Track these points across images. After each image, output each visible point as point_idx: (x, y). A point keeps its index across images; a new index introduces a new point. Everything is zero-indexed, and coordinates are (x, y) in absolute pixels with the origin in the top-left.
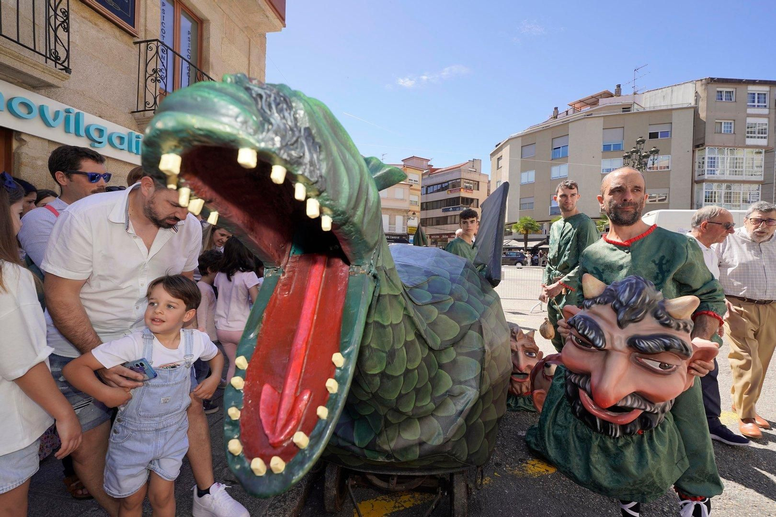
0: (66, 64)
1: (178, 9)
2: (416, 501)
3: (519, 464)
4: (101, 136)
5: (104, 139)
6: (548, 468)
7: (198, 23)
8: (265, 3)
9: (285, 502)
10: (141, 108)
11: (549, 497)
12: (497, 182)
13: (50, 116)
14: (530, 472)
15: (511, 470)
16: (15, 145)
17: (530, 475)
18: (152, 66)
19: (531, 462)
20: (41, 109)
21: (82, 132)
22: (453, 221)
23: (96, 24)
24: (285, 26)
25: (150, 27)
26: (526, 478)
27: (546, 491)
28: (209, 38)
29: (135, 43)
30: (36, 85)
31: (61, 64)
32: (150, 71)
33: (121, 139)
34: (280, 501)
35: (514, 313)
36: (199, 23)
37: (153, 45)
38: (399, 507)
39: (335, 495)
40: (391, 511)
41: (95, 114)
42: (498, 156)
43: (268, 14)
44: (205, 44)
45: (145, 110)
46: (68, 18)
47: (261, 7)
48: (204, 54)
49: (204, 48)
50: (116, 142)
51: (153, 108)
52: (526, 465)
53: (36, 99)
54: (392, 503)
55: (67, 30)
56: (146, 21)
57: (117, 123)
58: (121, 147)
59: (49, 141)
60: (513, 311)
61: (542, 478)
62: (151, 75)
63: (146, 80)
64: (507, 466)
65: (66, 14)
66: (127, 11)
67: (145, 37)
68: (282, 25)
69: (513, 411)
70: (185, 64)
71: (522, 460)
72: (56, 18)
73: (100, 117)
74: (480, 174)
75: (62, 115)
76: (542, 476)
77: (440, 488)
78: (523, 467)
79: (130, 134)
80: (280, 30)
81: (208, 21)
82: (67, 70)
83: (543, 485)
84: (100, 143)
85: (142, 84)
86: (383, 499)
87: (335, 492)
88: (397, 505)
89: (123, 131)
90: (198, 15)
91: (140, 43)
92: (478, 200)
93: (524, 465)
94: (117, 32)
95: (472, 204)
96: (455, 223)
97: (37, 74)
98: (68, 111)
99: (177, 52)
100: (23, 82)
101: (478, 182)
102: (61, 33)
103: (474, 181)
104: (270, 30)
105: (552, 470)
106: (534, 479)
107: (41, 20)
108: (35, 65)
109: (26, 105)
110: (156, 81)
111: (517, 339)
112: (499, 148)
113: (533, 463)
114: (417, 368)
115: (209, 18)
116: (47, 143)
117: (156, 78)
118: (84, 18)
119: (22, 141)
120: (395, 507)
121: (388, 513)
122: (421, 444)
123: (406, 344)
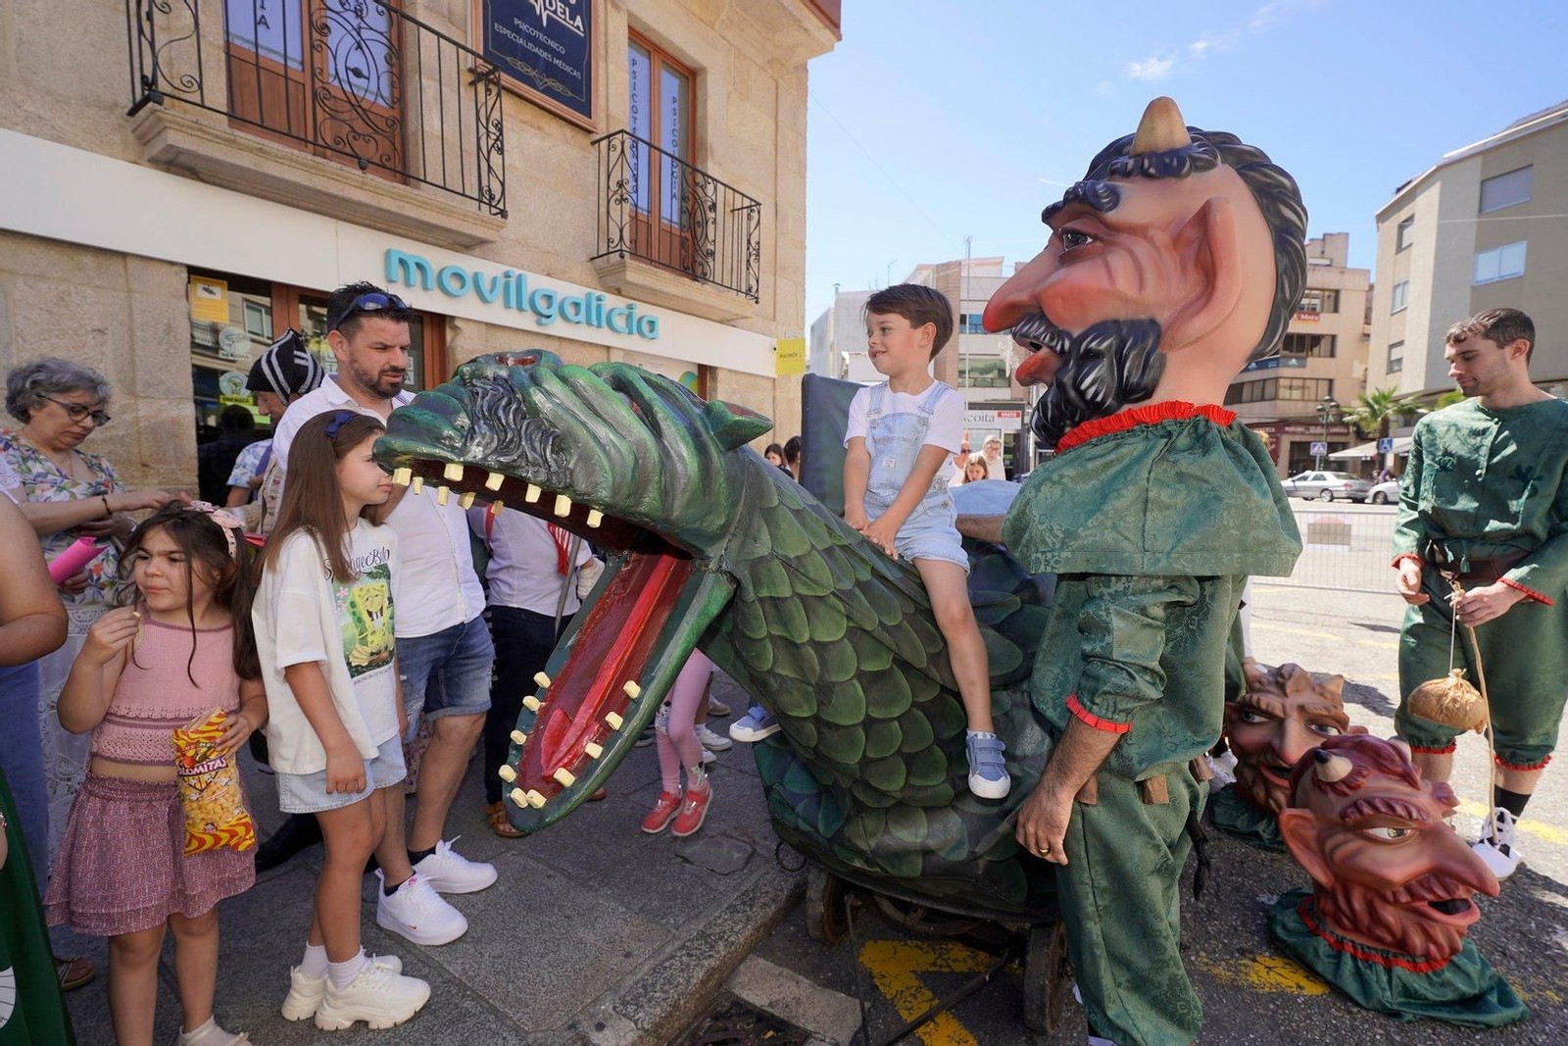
0: (501, 206)
1: (657, 60)
2: (977, 964)
3: (1232, 957)
4: (549, 307)
5: (554, 311)
6: (1304, 982)
7: (688, 79)
8: (802, 5)
9: (751, 906)
10: (604, 250)
11: (1281, 1037)
12: (1396, 287)
13: (485, 286)
14: (1254, 978)
15: (1207, 964)
16: (449, 334)
17: (1252, 985)
18: (615, 177)
19: (1266, 959)
20: (476, 277)
21: (526, 305)
22: (1257, 392)
23: (539, 128)
24: (839, 38)
25: (614, 110)
26: (1237, 986)
27: (1279, 1025)
28: (705, 101)
29: (593, 143)
30: (466, 244)
31: (495, 207)
32: (614, 187)
33: (577, 305)
34: (744, 903)
35: (1374, 628)
36: (690, 76)
37: (616, 141)
38: (941, 966)
39: (822, 913)
40: (924, 969)
41: (541, 272)
42: (1403, 215)
43: (807, 25)
44: (699, 114)
45: (609, 253)
46: (501, 134)
47: (793, 16)
48: (698, 130)
49: (698, 120)
50: (570, 311)
51: (618, 248)
52: (1249, 963)
53: (468, 264)
54: (931, 957)
55: (501, 151)
56: (607, 100)
57: (570, 282)
58: (577, 319)
59: (487, 324)
60: (1373, 623)
61: (1284, 999)
62: (615, 193)
63: (609, 202)
64: (1203, 954)
65: (499, 127)
66: (580, 93)
67: (608, 129)
68: (834, 38)
69: (1266, 849)
70: (666, 161)
71: (1243, 952)
72: (488, 136)
73: (548, 275)
74: (1343, 270)
75: (501, 281)
76: (1282, 994)
77: (1007, 949)
78: (1240, 965)
79: (589, 295)
80: (832, 48)
81: (703, 69)
82: (503, 213)
83: (1274, 1012)
84: (549, 317)
85: (603, 210)
86: (917, 946)
87: (821, 909)
88: (939, 962)
89: (577, 292)
90: (688, 63)
91: (598, 141)
92: (1334, 337)
93: (1245, 961)
94: (568, 131)
95: (1316, 350)
96: (1263, 399)
97: (467, 228)
98: (507, 275)
99: (656, 145)
100: (454, 243)
101: (1337, 292)
102: (495, 158)
103: (1323, 290)
104: (814, 53)
105: (1313, 989)
106: (1257, 994)
107: (470, 145)
108: (464, 216)
109: (458, 276)
110: (622, 200)
111: (1288, 691)
112: (1407, 195)
113: (1270, 963)
114: (898, 719)
115: (705, 63)
116: (484, 327)
117: (622, 196)
118: (525, 123)
119: (455, 328)
120: (934, 964)
121: (919, 969)
122: (926, 852)
123: (860, 675)
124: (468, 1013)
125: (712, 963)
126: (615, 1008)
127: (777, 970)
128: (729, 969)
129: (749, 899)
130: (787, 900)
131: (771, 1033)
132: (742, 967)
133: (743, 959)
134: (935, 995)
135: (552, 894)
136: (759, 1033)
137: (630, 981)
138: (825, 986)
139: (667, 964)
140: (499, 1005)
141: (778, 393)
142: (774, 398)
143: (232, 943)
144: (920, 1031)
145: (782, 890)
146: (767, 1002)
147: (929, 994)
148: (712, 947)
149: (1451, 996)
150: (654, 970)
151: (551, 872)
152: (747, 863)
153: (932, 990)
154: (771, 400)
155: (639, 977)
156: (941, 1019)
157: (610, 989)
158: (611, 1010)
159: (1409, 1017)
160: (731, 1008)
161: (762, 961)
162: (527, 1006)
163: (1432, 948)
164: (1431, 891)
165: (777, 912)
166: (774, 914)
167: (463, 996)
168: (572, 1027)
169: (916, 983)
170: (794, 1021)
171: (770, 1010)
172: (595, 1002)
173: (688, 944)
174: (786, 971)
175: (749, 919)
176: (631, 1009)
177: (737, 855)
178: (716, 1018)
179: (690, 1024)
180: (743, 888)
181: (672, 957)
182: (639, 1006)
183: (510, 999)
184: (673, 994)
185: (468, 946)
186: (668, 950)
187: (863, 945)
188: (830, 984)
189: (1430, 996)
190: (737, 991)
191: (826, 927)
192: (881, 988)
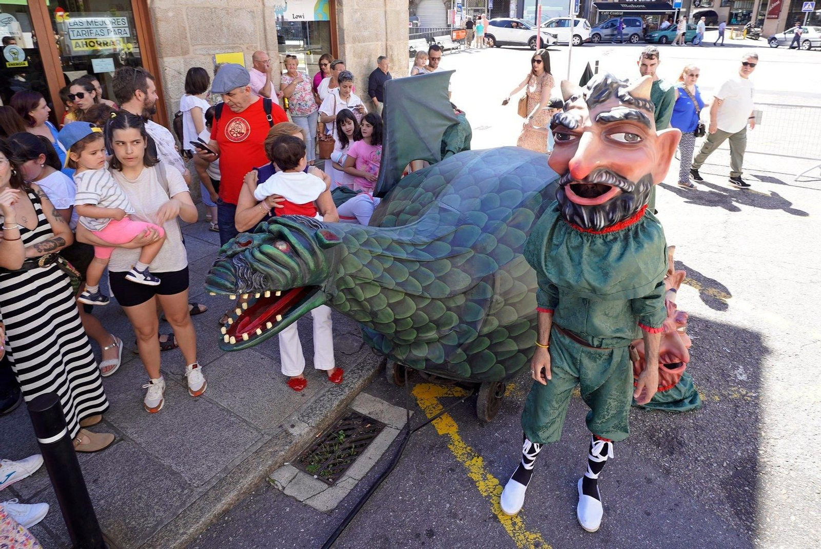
9: (362, 370)
34: (358, 369)
38: (449, 394)
39: (394, 374)
40: (441, 396)
54: (446, 390)
86: (440, 385)
87: (393, 372)
88: (449, 392)
114: (410, 317)
120: (446, 394)
121: (438, 396)
122: (427, 360)
123: (389, 305)
124: (233, 422)
125: (343, 397)
126: (299, 418)
127: (373, 398)
128: (352, 399)
129: (361, 367)
130: (380, 366)
131: (369, 425)
132: (357, 398)
133: (358, 394)
134: (444, 407)
135: (264, 367)
136: (363, 425)
137: (305, 406)
138: (394, 405)
139: (322, 399)
140: (247, 419)
141: (387, 8)
142: (386, 12)
143: (116, 396)
144: (433, 422)
145: (377, 362)
146: (368, 412)
147: (441, 407)
148: (342, 390)
149: (670, 400)
150: (316, 401)
151: (262, 356)
152: (361, 348)
153: (443, 405)
154: (383, 14)
155: (309, 404)
156: (444, 417)
157: (296, 411)
158: (297, 419)
159: (648, 409)
160: (351, 415)
161: (366, 395)
162: (260, 419)
163: (664, 382)
164: (665, 360)
165: (375, 373)
166: (373, 373)
167: (230, 416)
168: (281, 426)
169: (436, 402)
170: (379, 420)
171: (369, 416)
172: (289, 416)
173: (331, 389)
174: (378, 399)
175: (360, 376)
176: (306, 418)
177: (356, 344)
178: (345, 420)
179: (333, 423)
180: (358, 362)
181: (324, 395)
182: (309, 417)
183: (251, 416)
184: (325, 412)
185: (228, 394)
186: (322, 392)
187: (415, 386)
188: (398, 404)
189: (661, 400)
190: (354, 408)
191: (396, 379)
192: (420, 405)
